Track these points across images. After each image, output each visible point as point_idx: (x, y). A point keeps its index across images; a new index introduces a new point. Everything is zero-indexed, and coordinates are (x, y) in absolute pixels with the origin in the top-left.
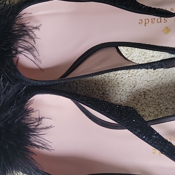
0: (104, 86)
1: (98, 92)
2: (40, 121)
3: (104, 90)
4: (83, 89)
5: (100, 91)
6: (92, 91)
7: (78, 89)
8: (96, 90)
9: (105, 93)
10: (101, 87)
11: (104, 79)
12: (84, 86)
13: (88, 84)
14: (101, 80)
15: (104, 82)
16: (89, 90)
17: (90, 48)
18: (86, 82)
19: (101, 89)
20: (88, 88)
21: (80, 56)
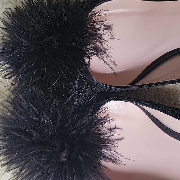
0: (176, 96)
1: (168, 102)
2: (113, 132)
3: (176, 100)
4: (152, 97)
5: (171, 101)
6: (161, 101)
7: (146, 98)
8: (166, 100)
9: (176, 103)
10: (172, 96)
11: (175, 88)
12: (153, 94)
13: (158, 93)
14: (173, 89)
15: (175, 91)
16: (159, 99)
17: (166, 52)
18: (155, 90)
19: (172, 98)
20: (158, 97)
21: (154, 60)
